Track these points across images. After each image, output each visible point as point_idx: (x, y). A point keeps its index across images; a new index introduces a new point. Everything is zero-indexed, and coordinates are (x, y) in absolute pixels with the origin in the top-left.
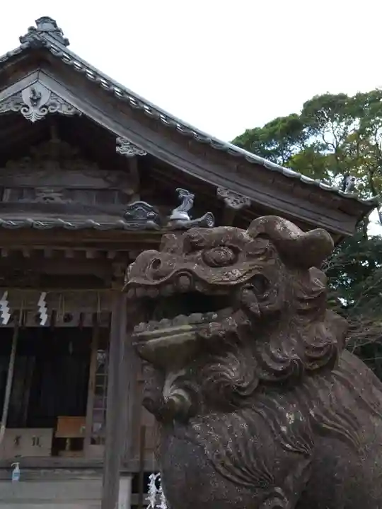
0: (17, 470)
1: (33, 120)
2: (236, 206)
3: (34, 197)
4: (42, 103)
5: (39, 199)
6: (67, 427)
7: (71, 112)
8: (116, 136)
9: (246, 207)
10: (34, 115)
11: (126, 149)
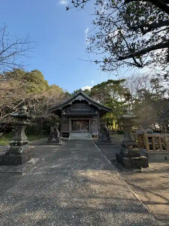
2: (100, 109)
3: (79, 107)
7: (84, 100)
8: (88, 102)
10: (80, 100)
11: (90, 104)
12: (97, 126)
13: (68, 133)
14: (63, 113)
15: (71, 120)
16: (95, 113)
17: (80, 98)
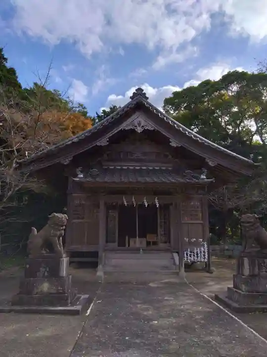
0: (141, 251)
1: (139, 132)
2: (213, 165)
3: (132, 156)
4: (142, 125)
5: (135, 156)
6: (150, 238)
7: (152, 129)
8: (170, 138)
9: (216, 166)
10: (139, 130)
11: (174, 144)
12: (200, 227)
13: (95, 254)
14: (76, 176)
15: (105, 204)
16: (198, 178)
17: (139, 123)
